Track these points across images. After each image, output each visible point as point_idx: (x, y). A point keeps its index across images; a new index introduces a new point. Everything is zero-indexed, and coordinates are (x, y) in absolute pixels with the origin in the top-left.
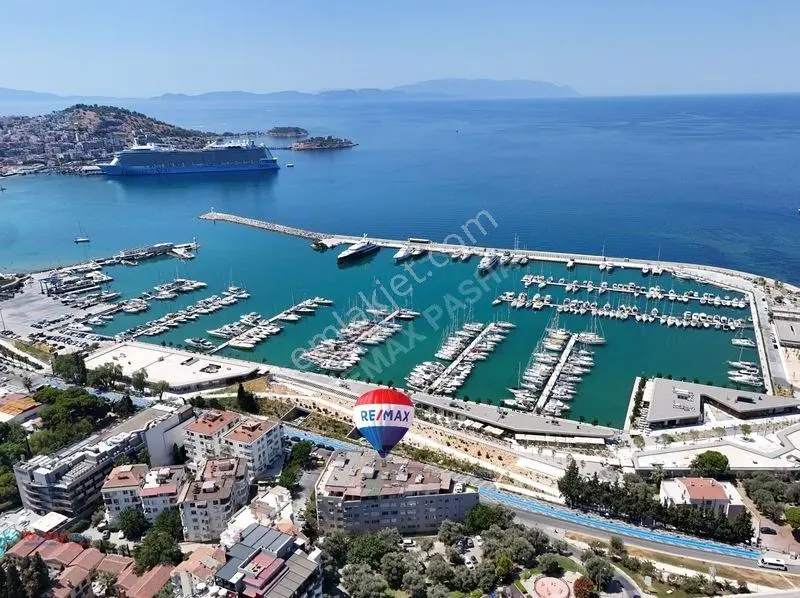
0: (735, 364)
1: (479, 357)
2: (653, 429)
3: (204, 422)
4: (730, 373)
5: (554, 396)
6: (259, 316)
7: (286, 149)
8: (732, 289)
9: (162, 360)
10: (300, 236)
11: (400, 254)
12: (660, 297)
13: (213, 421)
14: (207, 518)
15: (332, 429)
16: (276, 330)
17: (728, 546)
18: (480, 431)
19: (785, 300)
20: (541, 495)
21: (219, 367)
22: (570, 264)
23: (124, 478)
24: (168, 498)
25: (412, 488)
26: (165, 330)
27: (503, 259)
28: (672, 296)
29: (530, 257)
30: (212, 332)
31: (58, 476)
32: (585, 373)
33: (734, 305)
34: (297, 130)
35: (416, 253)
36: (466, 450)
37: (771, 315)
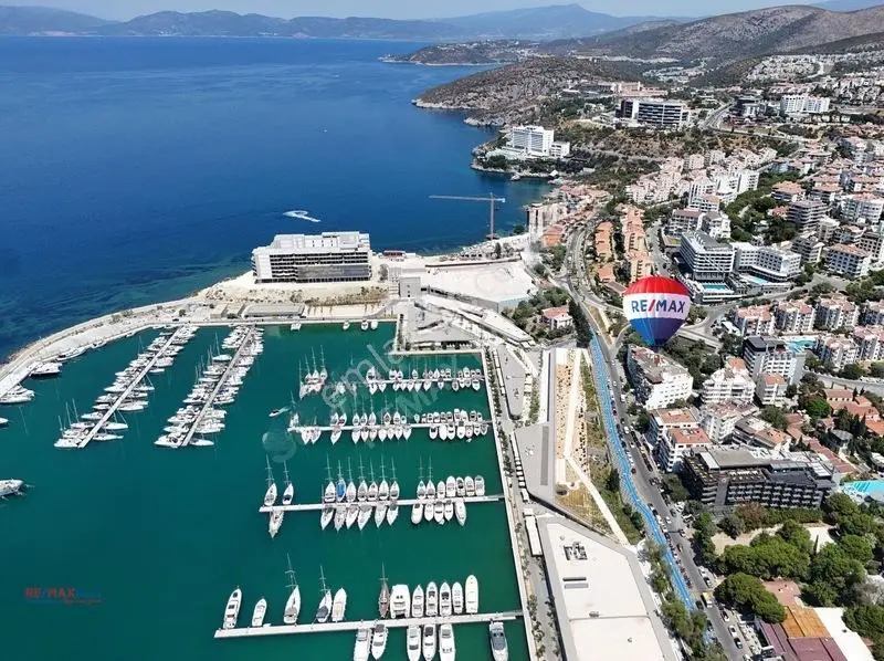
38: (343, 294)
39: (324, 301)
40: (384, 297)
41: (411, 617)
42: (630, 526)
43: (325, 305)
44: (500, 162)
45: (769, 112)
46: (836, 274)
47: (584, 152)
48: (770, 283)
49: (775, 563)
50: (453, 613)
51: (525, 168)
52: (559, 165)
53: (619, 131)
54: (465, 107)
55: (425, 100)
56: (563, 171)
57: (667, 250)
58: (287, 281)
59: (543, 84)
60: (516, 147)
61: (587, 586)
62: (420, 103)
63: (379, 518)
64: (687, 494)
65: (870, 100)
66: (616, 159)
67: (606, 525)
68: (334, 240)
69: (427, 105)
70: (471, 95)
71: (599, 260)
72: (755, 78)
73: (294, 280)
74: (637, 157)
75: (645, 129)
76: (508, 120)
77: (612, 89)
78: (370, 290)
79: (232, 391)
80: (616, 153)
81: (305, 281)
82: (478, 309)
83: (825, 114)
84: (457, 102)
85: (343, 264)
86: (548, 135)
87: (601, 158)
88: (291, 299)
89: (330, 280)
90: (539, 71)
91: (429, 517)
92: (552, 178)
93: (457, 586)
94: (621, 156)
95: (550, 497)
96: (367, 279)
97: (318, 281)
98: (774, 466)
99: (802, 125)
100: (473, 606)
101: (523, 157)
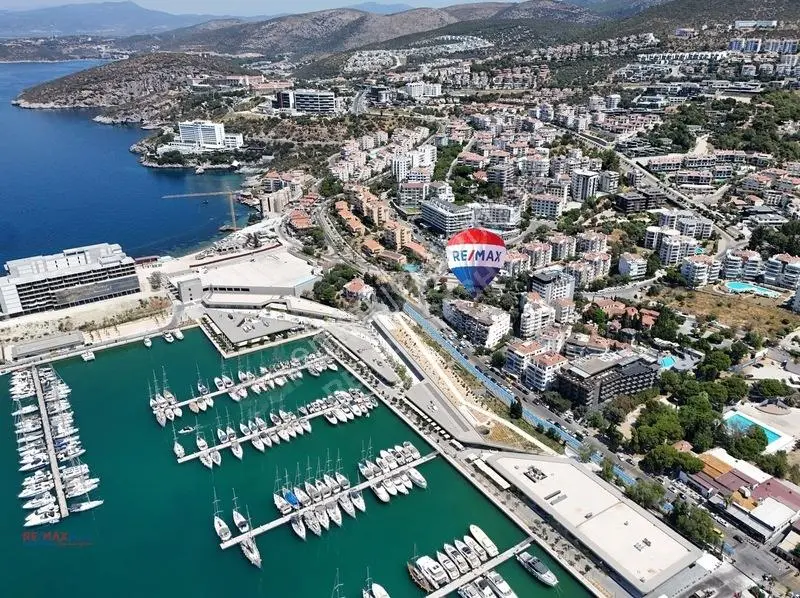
38: (120, 311)
39: (102, 322)
40: (167, 305)
41: (451, 580)
42: (550, 441)
43: (104, 327)
44: (174, 157)
45: (400, 97)
46: (541, 218)
47: (258, 142)
48: (505, 232)
49: (672, 431)
50: (483, 563)
51: (205, 161)
52: (237, 155)
53: (286, 120)
54: (83, 105)
55: (30, 100)
56: (242, 160)
57: (409, 218)
58: (42, 310)
59: (163, 79)
60: (186, 142)
61: (565, 497)
62: (24, 104)
63: (350, 510)
64: (570, 403)
65: (467, 85)
66: (292, 145)
67: (534, 447)
68: (82, 256)
69: (35, 105)
70: (85, 93)
71: (356, 234)
72: (351, 69)
73: (52, 307)
74: (310, 143)
75: (309, 116)
76: (145, 115)
77: (241, 82)
78: (149, 300)
79: (74, 441)
80: (289, 140)
81: (67, 306)
82: (276, 298)
83: (439, 98)
84: (72, 101)
85: (108, 280)
86: (219, 128)
87: (277, 146)
88: (60, 329)
89: (96, 300)
90: (154, 66)
91: (394, 493)
92: (236, 168)
93: (467, 538)
94: (296, 143)
95: (479, 439)
96: (138, 290)
97: (82, 303)
98: (622, 364)
99: (428, 107)
100: (493, 550)
101: (198, 151)
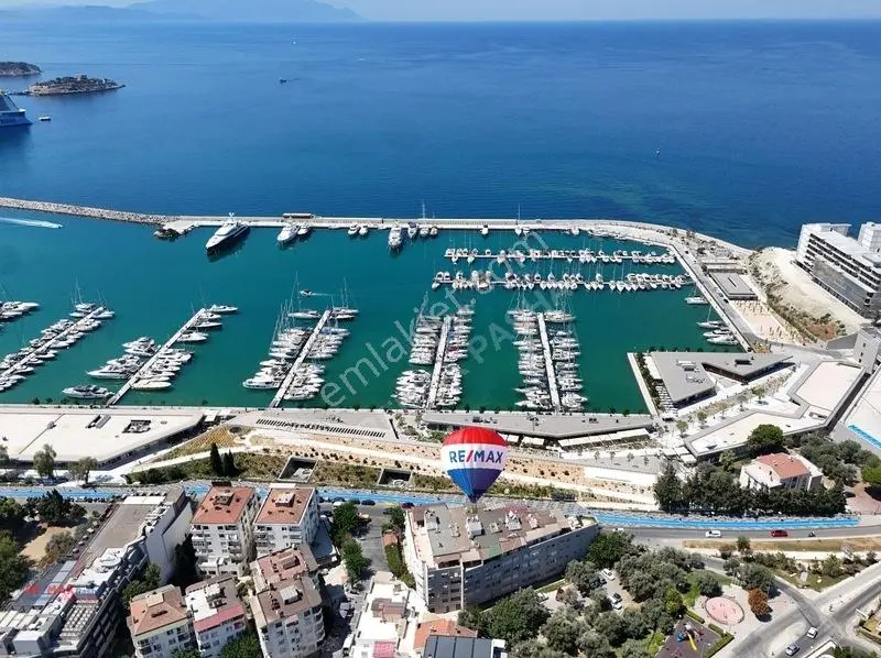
0: (704, 324)
1: (460, 356)
2: (679, 408)
3: (217, 508)
4: (705, 334)
5: (563, 389)
6: (152, 342)
7: (21, 94)
8: (652, 243)
9: (52, 426)
10: (129, 221)
11: (284, 236)
12: (594, 260)
13: (228, 504)
14: (298, 636)
15: (355, 477)
16: (186, 358)
17: (828, 519)
18: (517, 444)
19: (705, 251)
20: (634, 506)
21: (148, 422)
22: (485, 231)
23: (161, 614)
24: (232, 624)
25: (532, 535)
26: (19, 381)
27: (411, 232)
28: (605, 258)
29: (439, 226)
30: (96, 373)
31: (54, 635)
32: (577, 357)
33: (665, 261)
34: (23, 66)
35: (302, 232)
36: (525, 471)
37: (705, 269)
